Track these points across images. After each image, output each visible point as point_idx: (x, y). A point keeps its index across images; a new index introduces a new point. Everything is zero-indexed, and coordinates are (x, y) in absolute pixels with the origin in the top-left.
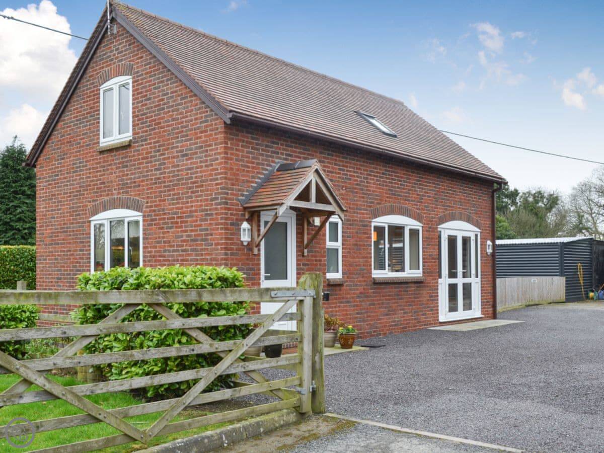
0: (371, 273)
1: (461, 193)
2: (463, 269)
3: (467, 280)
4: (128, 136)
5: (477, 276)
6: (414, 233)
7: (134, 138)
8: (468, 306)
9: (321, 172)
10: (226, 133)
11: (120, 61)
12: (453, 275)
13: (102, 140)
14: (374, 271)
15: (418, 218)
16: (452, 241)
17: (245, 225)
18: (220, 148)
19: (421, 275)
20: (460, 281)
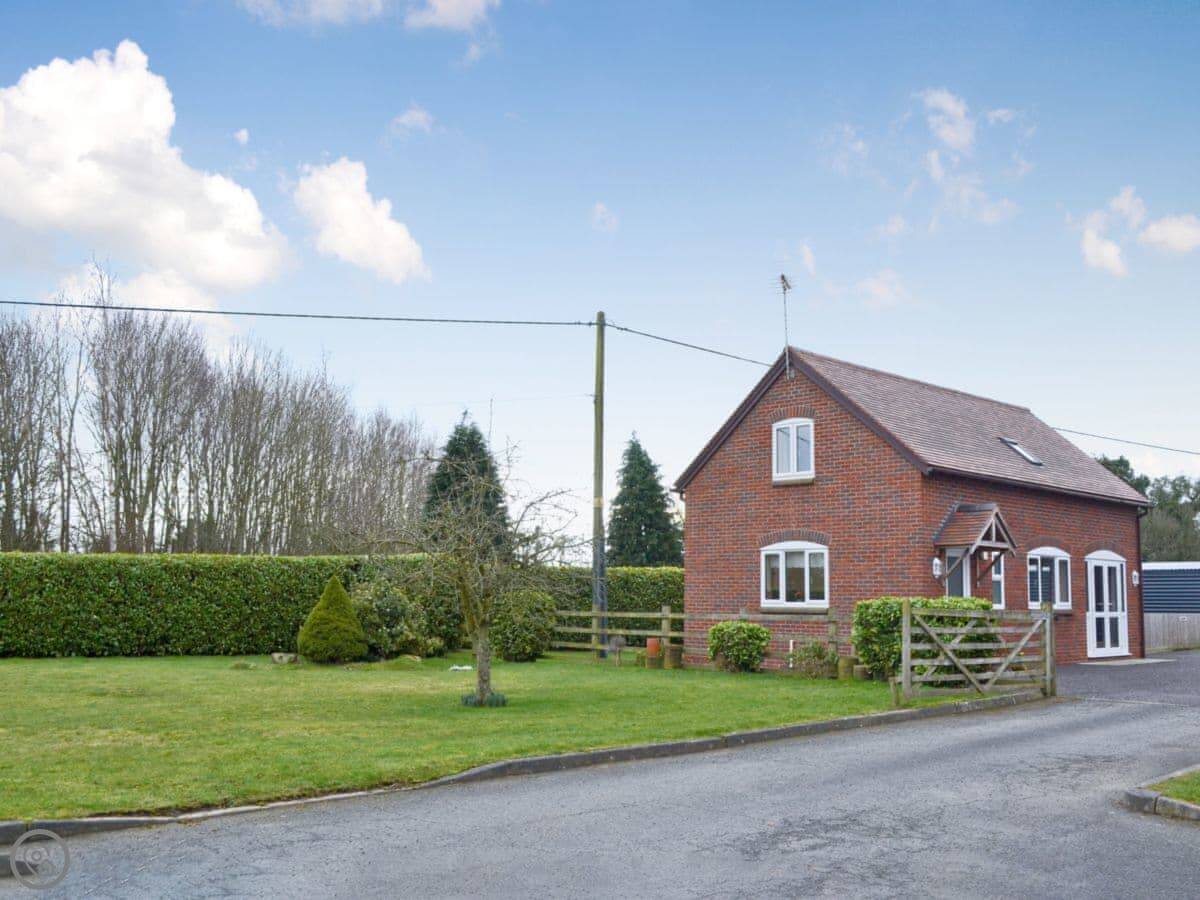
0: (1027, 605)
1: (1105, 521)
2: (1110, 602)
3: (1114, 614)
4: (809, 474)
5: (1123, 610)
6: (1063, 564)
7: (817, 477)
8: (1115, 642)
9: (1000, 515)
10: (922, 482)
11: (798, 404)
12: (1099, 608)
13: (774, 474)
14: (1030, 603)
15: (1066, 549)
16: (1098, 570)
17: (936, 561)
18: (917, 495)
19: (1070, 608)
20: (1106, 615)
